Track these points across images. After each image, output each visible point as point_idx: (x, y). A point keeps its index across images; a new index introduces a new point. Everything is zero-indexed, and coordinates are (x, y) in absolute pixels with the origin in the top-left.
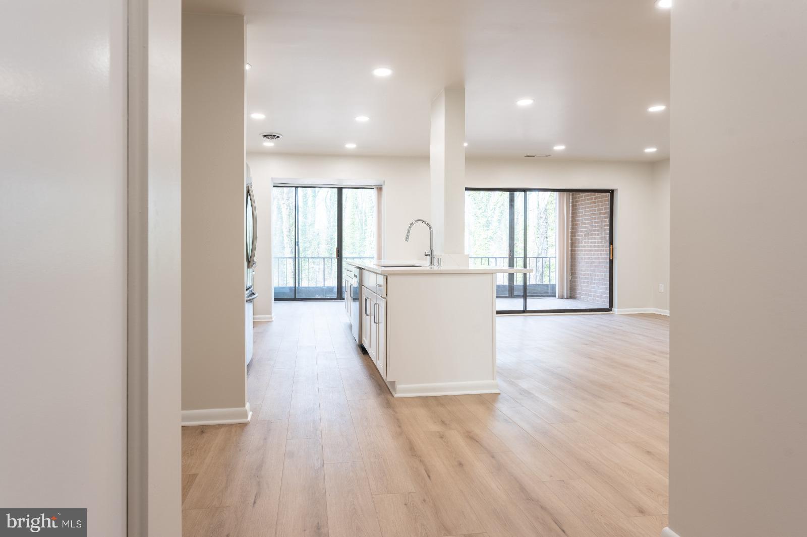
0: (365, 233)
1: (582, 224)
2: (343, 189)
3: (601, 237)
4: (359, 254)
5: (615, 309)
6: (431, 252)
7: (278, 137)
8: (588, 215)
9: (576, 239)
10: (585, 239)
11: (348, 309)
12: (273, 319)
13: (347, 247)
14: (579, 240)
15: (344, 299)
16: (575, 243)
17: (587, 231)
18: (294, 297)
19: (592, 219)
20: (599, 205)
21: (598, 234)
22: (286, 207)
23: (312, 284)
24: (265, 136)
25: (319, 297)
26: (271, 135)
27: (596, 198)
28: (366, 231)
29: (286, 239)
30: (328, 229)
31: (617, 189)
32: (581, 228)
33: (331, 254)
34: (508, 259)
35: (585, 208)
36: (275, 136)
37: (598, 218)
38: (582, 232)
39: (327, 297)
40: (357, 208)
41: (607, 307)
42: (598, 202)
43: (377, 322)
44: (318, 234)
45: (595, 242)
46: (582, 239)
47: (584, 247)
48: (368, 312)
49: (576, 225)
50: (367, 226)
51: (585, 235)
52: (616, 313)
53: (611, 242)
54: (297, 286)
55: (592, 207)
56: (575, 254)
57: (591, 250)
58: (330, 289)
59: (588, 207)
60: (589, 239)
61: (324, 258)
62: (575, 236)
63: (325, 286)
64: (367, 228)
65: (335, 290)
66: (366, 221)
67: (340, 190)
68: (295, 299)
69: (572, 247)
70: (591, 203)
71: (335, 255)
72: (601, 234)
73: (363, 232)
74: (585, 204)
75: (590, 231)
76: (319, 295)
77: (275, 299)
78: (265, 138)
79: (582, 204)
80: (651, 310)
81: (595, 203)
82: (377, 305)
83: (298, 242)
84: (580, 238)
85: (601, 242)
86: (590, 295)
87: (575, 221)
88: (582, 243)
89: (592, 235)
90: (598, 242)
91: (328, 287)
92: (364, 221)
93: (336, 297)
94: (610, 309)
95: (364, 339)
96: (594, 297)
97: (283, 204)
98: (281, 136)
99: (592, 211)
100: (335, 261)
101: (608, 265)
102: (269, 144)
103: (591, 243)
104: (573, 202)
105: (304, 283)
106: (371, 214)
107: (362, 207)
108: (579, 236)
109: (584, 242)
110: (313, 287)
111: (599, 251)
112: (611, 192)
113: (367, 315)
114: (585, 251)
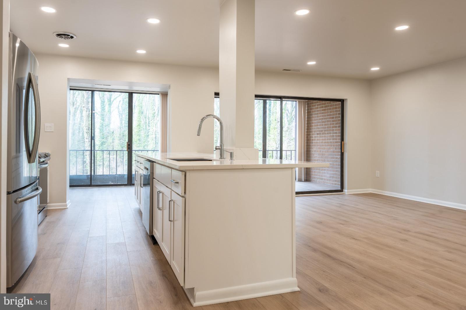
0: (148, 132)
1: (315, 126)
2: (134, 94)
3: (330, 136)
4: (144, 147)
5: (346, 191)
6: (221, 145)
7: (72, 37)
8: (320, 119)
9: (310, 137)
10: (318, 137)
11: (138, 195)
12: (68, 207)
13: (135, 142)
14: (313, 137)
15: (134, 185)
16: (310, 140)
17: (319, 131)
18: (90, 184)
19: (323, 122)
20: (328, 112)
21: (328, 133)
22: (86, 110)
23: (106, 173)
24: (58, 35)
25: (112, 184)
26: (65, 35)
27: (331, 106)
28: (149, 130)
29: (86, 135)
30: (121, 128)
31: (346, 99)
32: (315, 129)
33: (123, 147)
34: (262, 151)
35: (318, 114)
36: (69, 35)
37: (328, 121)
38: (315, 131)
39: (119, 183)
40: (142, 114)
41: (339, 189)
42: (327, 109)
43: (172, 219)
44: (113, 133)
45: (325, 140)
46: (315, 137)
47: (317, 143)
48: (161, 206)
49: (310, 126)
50: (150, 127)
51: (317, 134)
52: (346, 193)
53: (342, 139)
54: (93, 173)
55: (323, 113)
56: (310, 148)
57: (323, 146)
58: (122, 176)
59: (320, 113)
60: (320, 137)
61: (117, 151)
62: (310, 135)
63: (118, 174)
64: (149, 128)
65: (126, 177)
66: (149, 123)
67: (131, 94)
68: (90, 185)
69: (307, 143)
70: (322, 110)
71: (125, 148)
72: (330, 133)
73: (147, 132)
74: (318, 111)
75: (322, 131)
76: (112, 182)
77: (71, 186)
78: (59, 38)
79: (315, 111)
80: (370, 190)
81: (325, 110)
82: (172, 202)
83: (94, 137)
84: (314, 136)
85: (330, 139)
86: (322, 179)
87: (310, 123)
88: (315, 140)
89: (323, 134)
90: (328, 139)
91: (120, 175)
92: (147, 122)
93: (126, 183)
94: (342, 190)
95: (155, 230)
96: (324, 180)
97: (84, 107)
98: (75, 37)
99: (323, 116)
100: (126, 153)
101: (339, 157)
102: (64, 45)
103: (322, 140)
104: (308, 110)
105: (100, 171)
106: (153, 118)
107: (146, 113)
108: (313, 134)
109: (317, 139)
110: (107, 175)
111: (328, 145)
112: (342, 101)
113: (159, 209)
114: (317, 146)
